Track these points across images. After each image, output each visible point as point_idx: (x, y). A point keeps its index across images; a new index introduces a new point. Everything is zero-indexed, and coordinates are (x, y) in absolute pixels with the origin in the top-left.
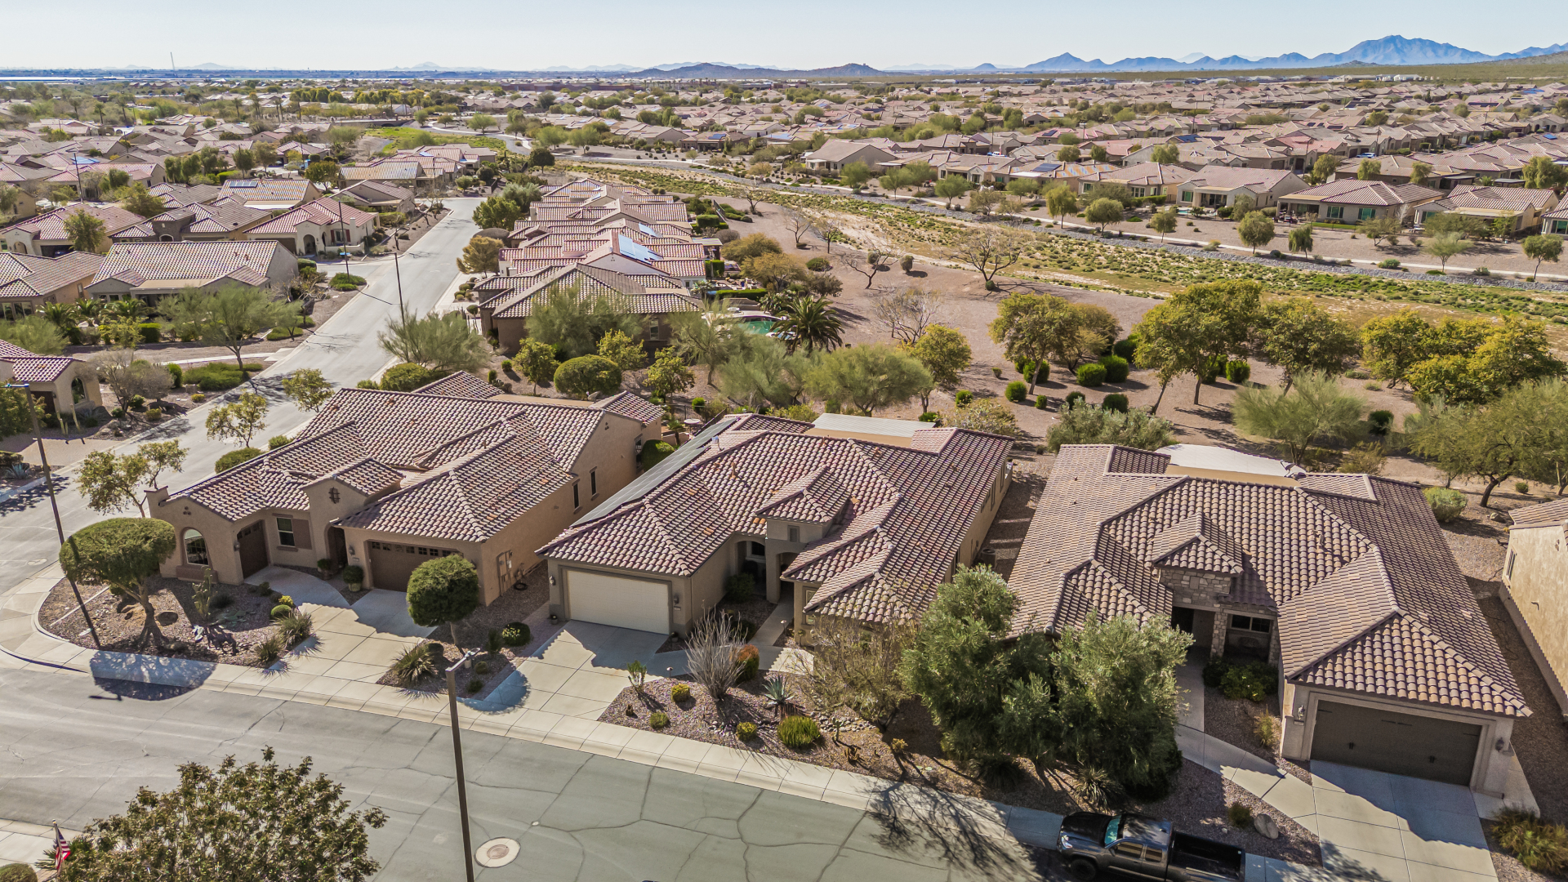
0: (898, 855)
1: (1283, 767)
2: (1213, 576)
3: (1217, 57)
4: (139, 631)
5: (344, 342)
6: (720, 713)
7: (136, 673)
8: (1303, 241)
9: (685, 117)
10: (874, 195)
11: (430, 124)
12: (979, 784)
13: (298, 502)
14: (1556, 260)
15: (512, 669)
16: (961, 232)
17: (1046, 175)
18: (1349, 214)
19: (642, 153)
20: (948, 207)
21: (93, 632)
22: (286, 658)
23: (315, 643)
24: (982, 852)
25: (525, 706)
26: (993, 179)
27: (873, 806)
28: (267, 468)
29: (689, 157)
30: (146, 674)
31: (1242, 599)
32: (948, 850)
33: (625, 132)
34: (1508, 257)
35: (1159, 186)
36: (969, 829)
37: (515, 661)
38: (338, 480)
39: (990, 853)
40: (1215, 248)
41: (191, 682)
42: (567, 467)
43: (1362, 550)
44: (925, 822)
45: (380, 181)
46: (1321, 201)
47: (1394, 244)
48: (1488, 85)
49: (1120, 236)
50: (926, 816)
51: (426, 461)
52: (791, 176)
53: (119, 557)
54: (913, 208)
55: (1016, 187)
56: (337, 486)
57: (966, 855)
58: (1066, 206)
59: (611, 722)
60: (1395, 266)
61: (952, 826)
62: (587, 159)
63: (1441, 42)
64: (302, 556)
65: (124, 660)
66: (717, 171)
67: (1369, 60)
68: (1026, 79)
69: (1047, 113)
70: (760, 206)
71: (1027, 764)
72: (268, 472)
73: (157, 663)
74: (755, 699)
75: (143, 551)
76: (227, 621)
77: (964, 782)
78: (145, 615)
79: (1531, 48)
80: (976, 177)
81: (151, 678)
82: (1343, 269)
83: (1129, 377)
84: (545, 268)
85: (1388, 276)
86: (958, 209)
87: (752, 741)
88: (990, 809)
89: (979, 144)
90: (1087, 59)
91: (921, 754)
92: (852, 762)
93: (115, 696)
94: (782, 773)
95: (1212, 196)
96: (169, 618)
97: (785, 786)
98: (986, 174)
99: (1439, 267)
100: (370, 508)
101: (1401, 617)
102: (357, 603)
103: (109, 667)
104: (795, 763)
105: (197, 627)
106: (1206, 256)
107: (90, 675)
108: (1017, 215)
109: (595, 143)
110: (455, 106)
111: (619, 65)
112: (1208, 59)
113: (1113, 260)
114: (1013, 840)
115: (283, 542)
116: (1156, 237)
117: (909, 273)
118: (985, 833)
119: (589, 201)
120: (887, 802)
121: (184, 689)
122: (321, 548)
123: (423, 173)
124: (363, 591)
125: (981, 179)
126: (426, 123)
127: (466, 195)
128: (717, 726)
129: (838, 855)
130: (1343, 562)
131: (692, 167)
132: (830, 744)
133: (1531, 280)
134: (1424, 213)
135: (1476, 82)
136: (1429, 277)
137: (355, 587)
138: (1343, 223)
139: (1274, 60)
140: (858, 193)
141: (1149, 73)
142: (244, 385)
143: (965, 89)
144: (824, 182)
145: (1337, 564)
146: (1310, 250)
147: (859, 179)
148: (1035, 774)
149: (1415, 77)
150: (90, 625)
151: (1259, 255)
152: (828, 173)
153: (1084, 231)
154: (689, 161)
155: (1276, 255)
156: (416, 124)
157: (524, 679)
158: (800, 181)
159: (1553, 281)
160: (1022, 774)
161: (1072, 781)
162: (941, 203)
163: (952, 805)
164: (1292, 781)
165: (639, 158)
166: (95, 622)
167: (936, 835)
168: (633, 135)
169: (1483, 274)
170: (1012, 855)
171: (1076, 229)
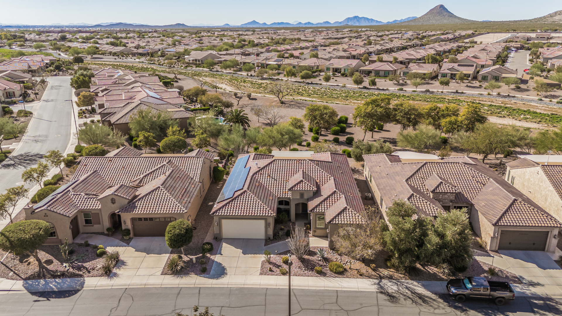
0: (398, 305)
1: (492, 254)
2: (450, 194)
3: (303, 22)
4: (37, 269)
5: (40, 138)
6: (304, 265)
7: (49, 288)
8: (373, 83)
9: (128, 43)
10: (218, 71)
11: (14, 47)
12: (406, 275)
13: (94, 205)
14: (448, 86)
15: (213, 261)
16: (257, 84)
17: (279, 63)
18: (381, 73)
19: (117, 57)
20: (248, 75)
21: (14, 273)
22: (115, 270)
23: (123, 263)
24: (424, 299)
25: (228, 274)
26: (260, 65)
27: (378, 289)
28: (73, 193)
29: (137, 58)
30: (54, 287)
31: (459, 200)
32: (412, 300)
33: (106, 49)
34: (432, 85)
35: (318, 66)
36: (413, 292)
37: (212, 257)
38: (115, 195)
39: (426, 299)
40: (344, 86)
41: (78, 287)
42: (197, 180)
43: (487, 180)
44: (398, 292)
45: (15, 71)
46: (373, 70)
47: (399, 83)
48: (392, 32)
49: (312, 83)
50: (397, 289)
51: (139, 183)
52: (182, 65)
53: (31, 239)
54: (234, 75)
55: (270, 67)
56: (114, 197)
57: (420, 301)
58: (292, 74)
59: (265, 275)
60: (402, 90)
61: (407, 291)
62: (93, 60)
63: (370, 18)
64: (96, 228)
65: (39, 283)
66: (151, 63)
67: (350, 24)
68: (245, 30)
69: (262, 41)
70: (178, 77)
71: (418, 266)
72: (74, 195)
73: (56, 282)
74: (313, 258)
75: (41, 235)
76: (77, 259)
77: (402, 276)
78: (37, 262)
79: (395, 20)
80: (254, 64)
81: (57, 288)
82: (387, 91)
83: (346, 131)
84: (126, 103)
85: (402, 93)
86: (251, 76)
87: (321, 273)
88: (415, 283)
89: (246, 52)
90: (261, 23)
91: (381, 268)
92: (361, 275)
93: (45, 299)
94: (340, 283)
95: (336, 69)
96: (49, 262)
97: (343, 288)
98: (257, 63)
99: (415, 90)
100: (131, 204)
101: (517, 200)
102: (131, 244)
103: (33, 287)
104: (341, 279)
105: (65, 264)
106: (343, 89)
107: (26, 291)
108: (274, 77)
109: (95, 53)
110: (22, 39)
111: (82, 23)
112: (300, 23)
113: (314, 92)
114: (429, 292)
115: (86, 223)
116: (324, 83)
117: (250, 99)
118: (420, 292)
119: (116, 76)
120: (381, 287)
121: (76, 291)
122: (106, 223)
123: (30, 67)
124: (130, 239)
125: (256, 65)
126: (12, 47)
127: (52, 76)
128: (305, 270)
129: (379, 309)
130: (484, 185)
131: (139, 62)
132: (349, 270)
133: (442, 92)
134: (404, 72)
135: (388, 31)
136: (413, 93)
137: (127, 238)
138: (380, 76)
139: (321, 23)
140: (211, 70)
141: (286, 28)
142: (7, 160)
143: (227, 33)
144: (197, 67)
145: (482, 186)
146: (376, 85)
147: (211, 65)
148: (422, 269)
149: (368, 29)
150: (12, 270)
151: (360, 88)
152: (198, 63)
153: (299, 82)
154: (138, 60)
155: (365, 88)
156: (7, 47)
157: (220, 264)
158: (186, 67)
159: (448, 92)
160: (419, 270)
161: (436, 269)
162: (244, 73)
163: (403, 284)
164: (497, 258)
165: (115, 59)
166: (13, 269)
167: (405, 296)
168: (110, 50)
169: (428, 91)
170: (434, 298)
171: (296, 82)
